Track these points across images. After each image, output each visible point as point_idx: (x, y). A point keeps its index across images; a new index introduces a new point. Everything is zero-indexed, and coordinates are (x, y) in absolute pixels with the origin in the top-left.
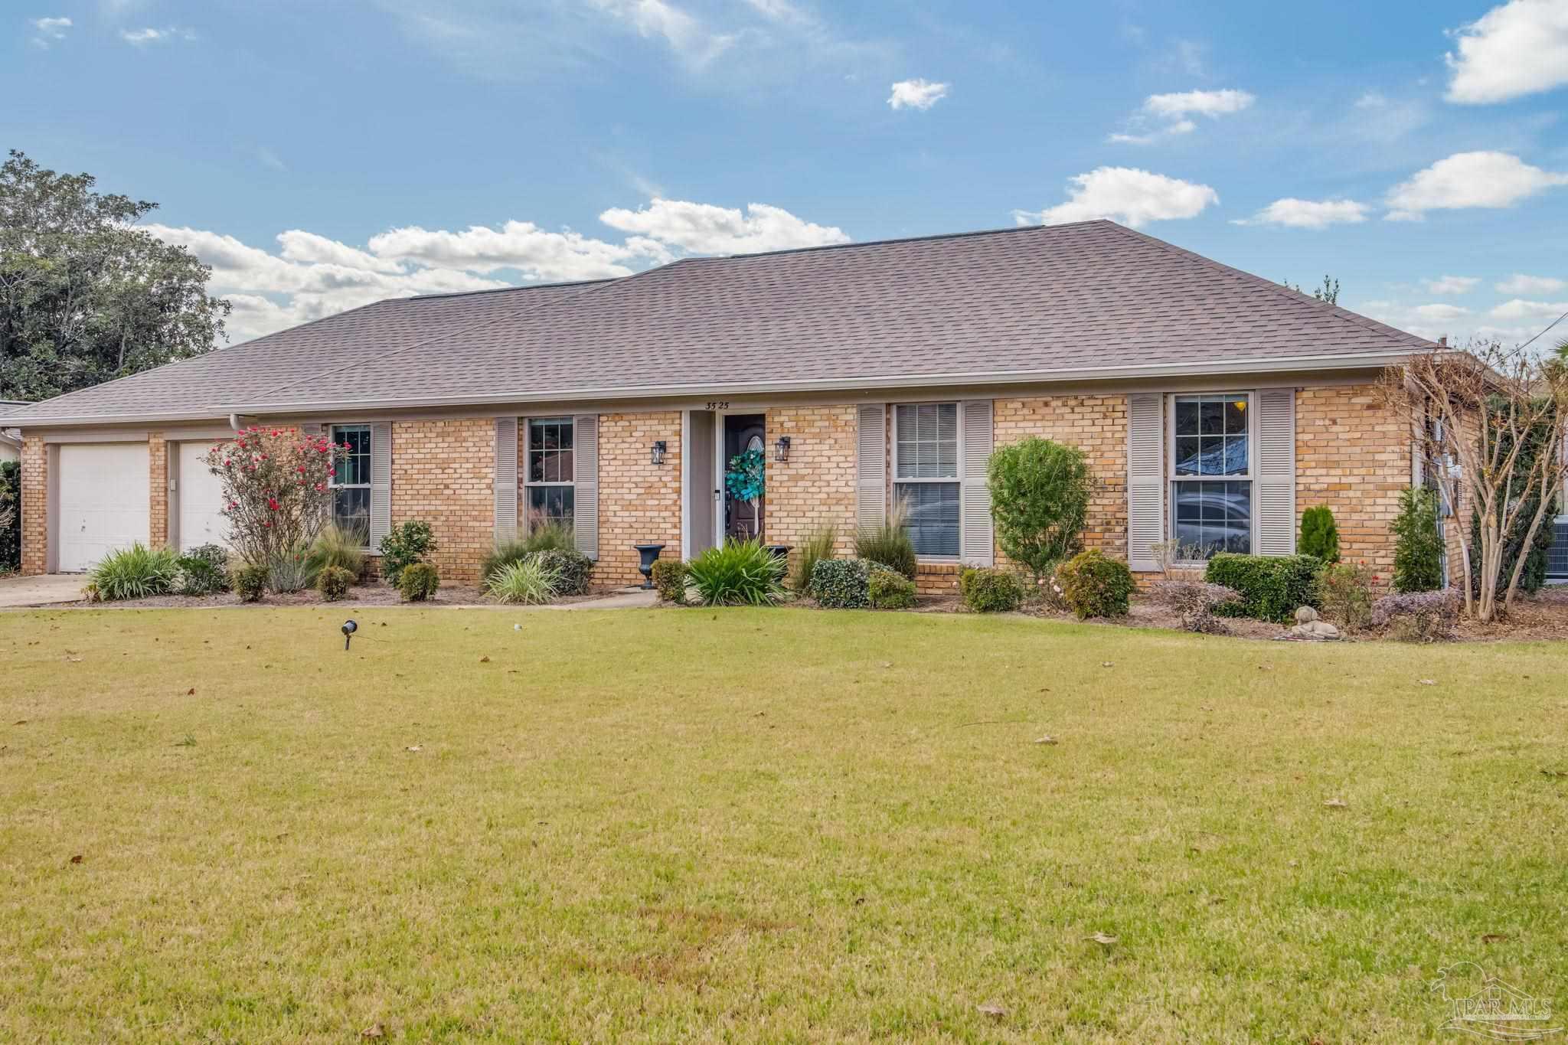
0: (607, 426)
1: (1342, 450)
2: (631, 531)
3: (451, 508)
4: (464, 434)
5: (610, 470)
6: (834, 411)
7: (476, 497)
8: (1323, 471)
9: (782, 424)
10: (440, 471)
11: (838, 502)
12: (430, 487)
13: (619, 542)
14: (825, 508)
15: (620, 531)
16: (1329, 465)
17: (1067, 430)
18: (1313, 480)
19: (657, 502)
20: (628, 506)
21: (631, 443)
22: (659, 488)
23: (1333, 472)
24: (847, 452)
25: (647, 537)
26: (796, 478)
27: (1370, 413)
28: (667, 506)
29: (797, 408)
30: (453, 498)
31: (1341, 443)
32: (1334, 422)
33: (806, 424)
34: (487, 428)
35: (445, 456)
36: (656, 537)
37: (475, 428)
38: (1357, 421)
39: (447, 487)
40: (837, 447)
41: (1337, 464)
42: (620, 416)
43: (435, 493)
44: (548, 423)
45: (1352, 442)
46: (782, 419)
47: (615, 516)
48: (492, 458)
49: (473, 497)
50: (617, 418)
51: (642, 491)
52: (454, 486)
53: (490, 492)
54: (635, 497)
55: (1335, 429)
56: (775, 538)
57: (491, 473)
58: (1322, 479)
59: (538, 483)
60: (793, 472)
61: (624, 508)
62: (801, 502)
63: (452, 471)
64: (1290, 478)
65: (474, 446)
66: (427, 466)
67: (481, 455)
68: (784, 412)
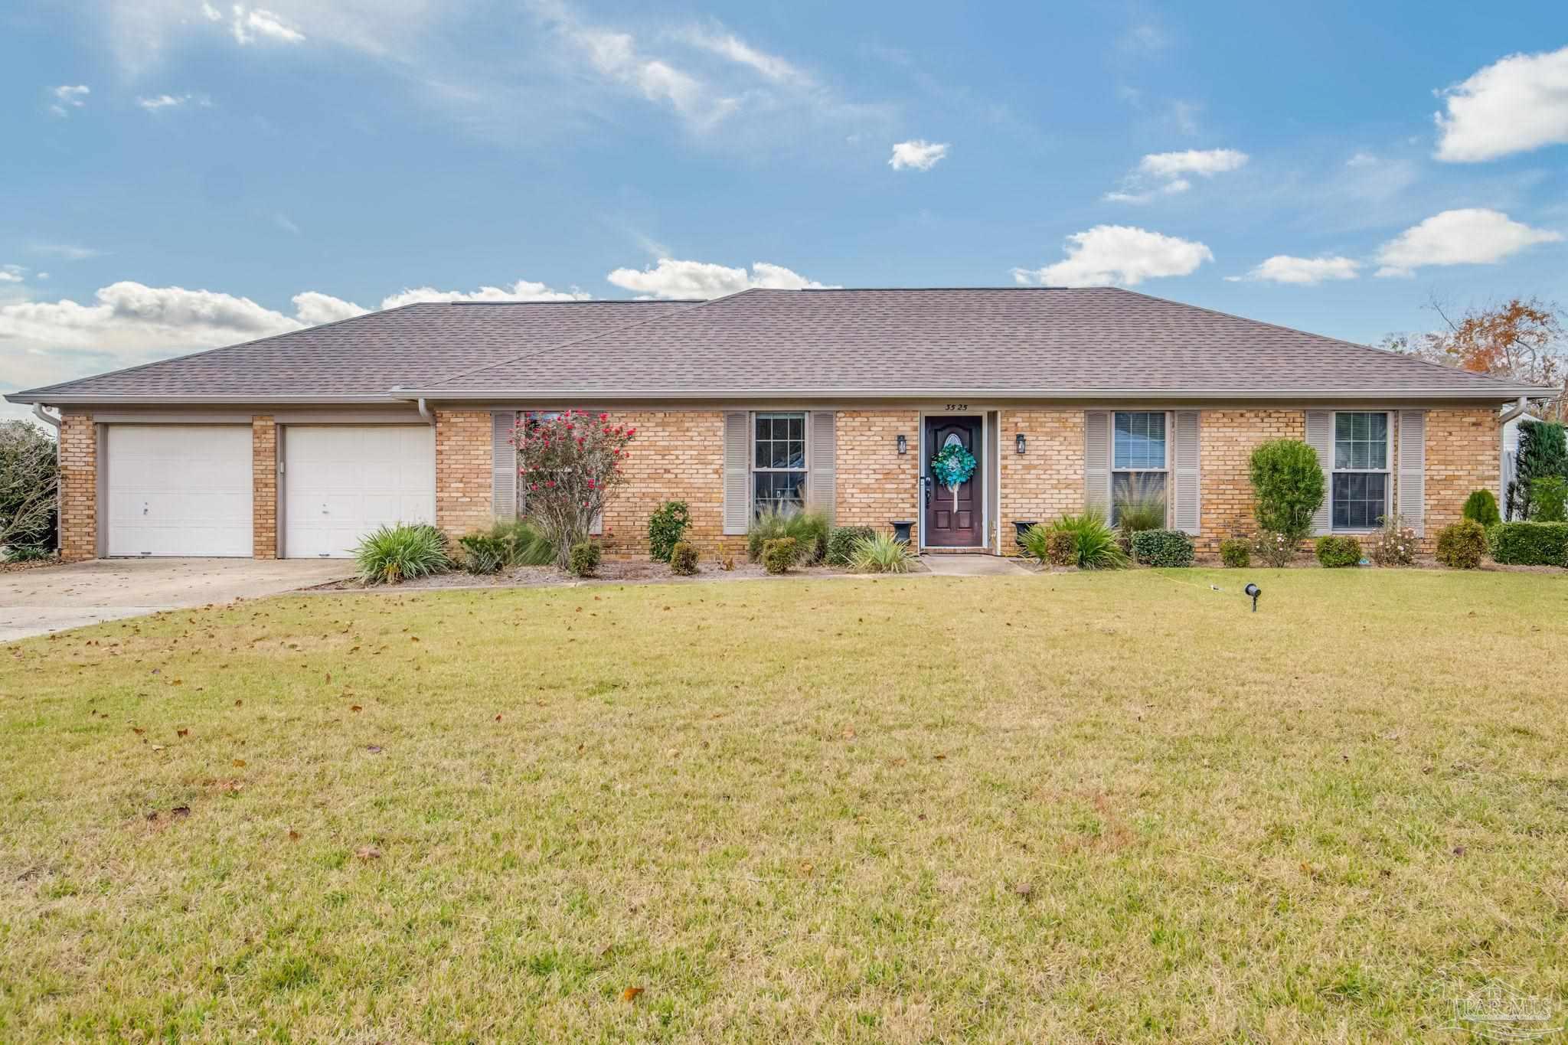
0: (843, 421)
1: (1456, 453)
2: (869, 510)
3: (672, 490)
4: (687, 425)
5: (846, 458)
6: (1064, 415)
7: (701, 481)
8: (1443, 467)
9: (1016, 424)
10: (660, 457)
11: (1068, 486)
12: (648, 471)
13: (857, 519)
14: (1057, 491)
15: (858, 510)
16: (1446, 463)
17: (1259, 434)
18: (1435, 473)
19: (895, 486)
20: (865, 489)
21: (869, 436)
22: (898, 474)
23: (1449, 468)
24: (1075, 448)
25: (885, 515)
26: (1028, 468)
27: (1473, 428)
28: (906, 490)
29: (1030, 412)
30: (676, 481)
31: (1454, 448)
32: (1450, 434)
33: (1037, 424)
34: (713, 419)
35: (666, 443)
36: (894, 515)
37: (699, 420)
38: (1465, 434)
39: (667, 471)
40: (1066, 443)
41: (1452, 462)
42: (859, 413)
43: (654, 477)
44: (776, 417)
45: (1462, 448)
46: (1016, 420)
47: (852, 497)
48: (720, 446)
49: (698, 481)
50: (855, 415)
51: (881, 476)
52: (676, 471)
53: (717, 476)
54: (873, 481)
55: (1451, 438)
56: (1010, 515)
57: (718, 460)
58: (1442, 473)
59: (765, 469)
60: (1027, 462)
61: (863, 490)
62: (1035, 486)
63: (674, 457)
64: (1421, 472)
65: (700, 435)
66: (644, 453)
67: (706, 443)
68: (1018, 415)
